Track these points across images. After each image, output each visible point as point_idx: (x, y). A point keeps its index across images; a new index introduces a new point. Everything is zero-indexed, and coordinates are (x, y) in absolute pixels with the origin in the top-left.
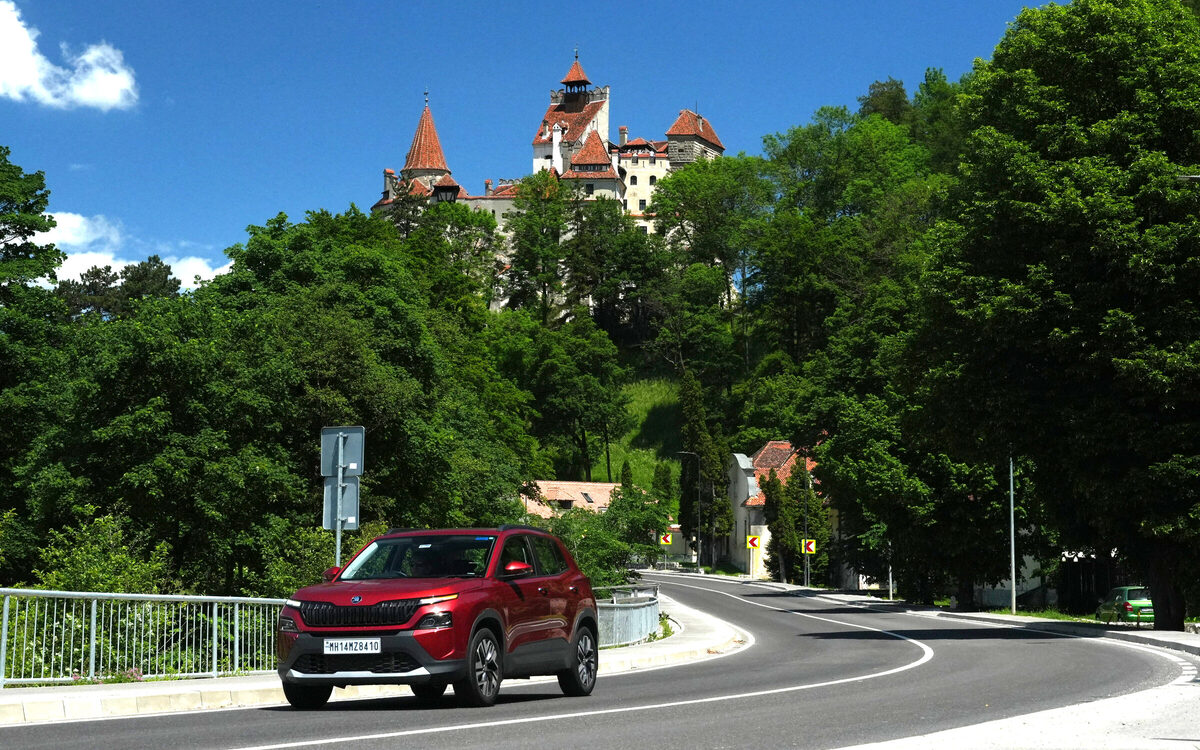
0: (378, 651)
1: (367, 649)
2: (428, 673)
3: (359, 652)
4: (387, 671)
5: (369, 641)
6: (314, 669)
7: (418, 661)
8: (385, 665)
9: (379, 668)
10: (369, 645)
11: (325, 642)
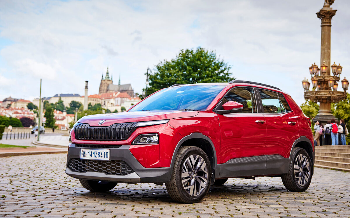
0: (108, 159)
1: (102, 156)
2: (138, 177)
3: (98, 159)
4: (114, 174)
5: (103, 151)
6: (77, 169)
7: (131, 169)
8: (112, 169)
9: (109, 171)
10: (103, 154)
11: (81, 150)
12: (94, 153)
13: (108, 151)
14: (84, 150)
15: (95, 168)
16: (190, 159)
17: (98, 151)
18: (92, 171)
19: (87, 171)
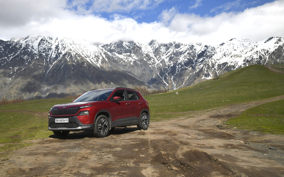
0: (68, 122)
1: (65, 121)
2: (81, 128)
3: (63, 122)
4: (71, 128)
5: (66, 119)
6: (54, 127)
7: (78, 125)
8: (70, 126)
9: (68, 127)
10: (66, 120)
11: (55, 119)
12: (61, 120)
13: (68, 119)
14: (57, 119)
15: (62, 126)
16: (102, 119)
17: (63, 119)
18: (61, 127)
19: (58, 128)
